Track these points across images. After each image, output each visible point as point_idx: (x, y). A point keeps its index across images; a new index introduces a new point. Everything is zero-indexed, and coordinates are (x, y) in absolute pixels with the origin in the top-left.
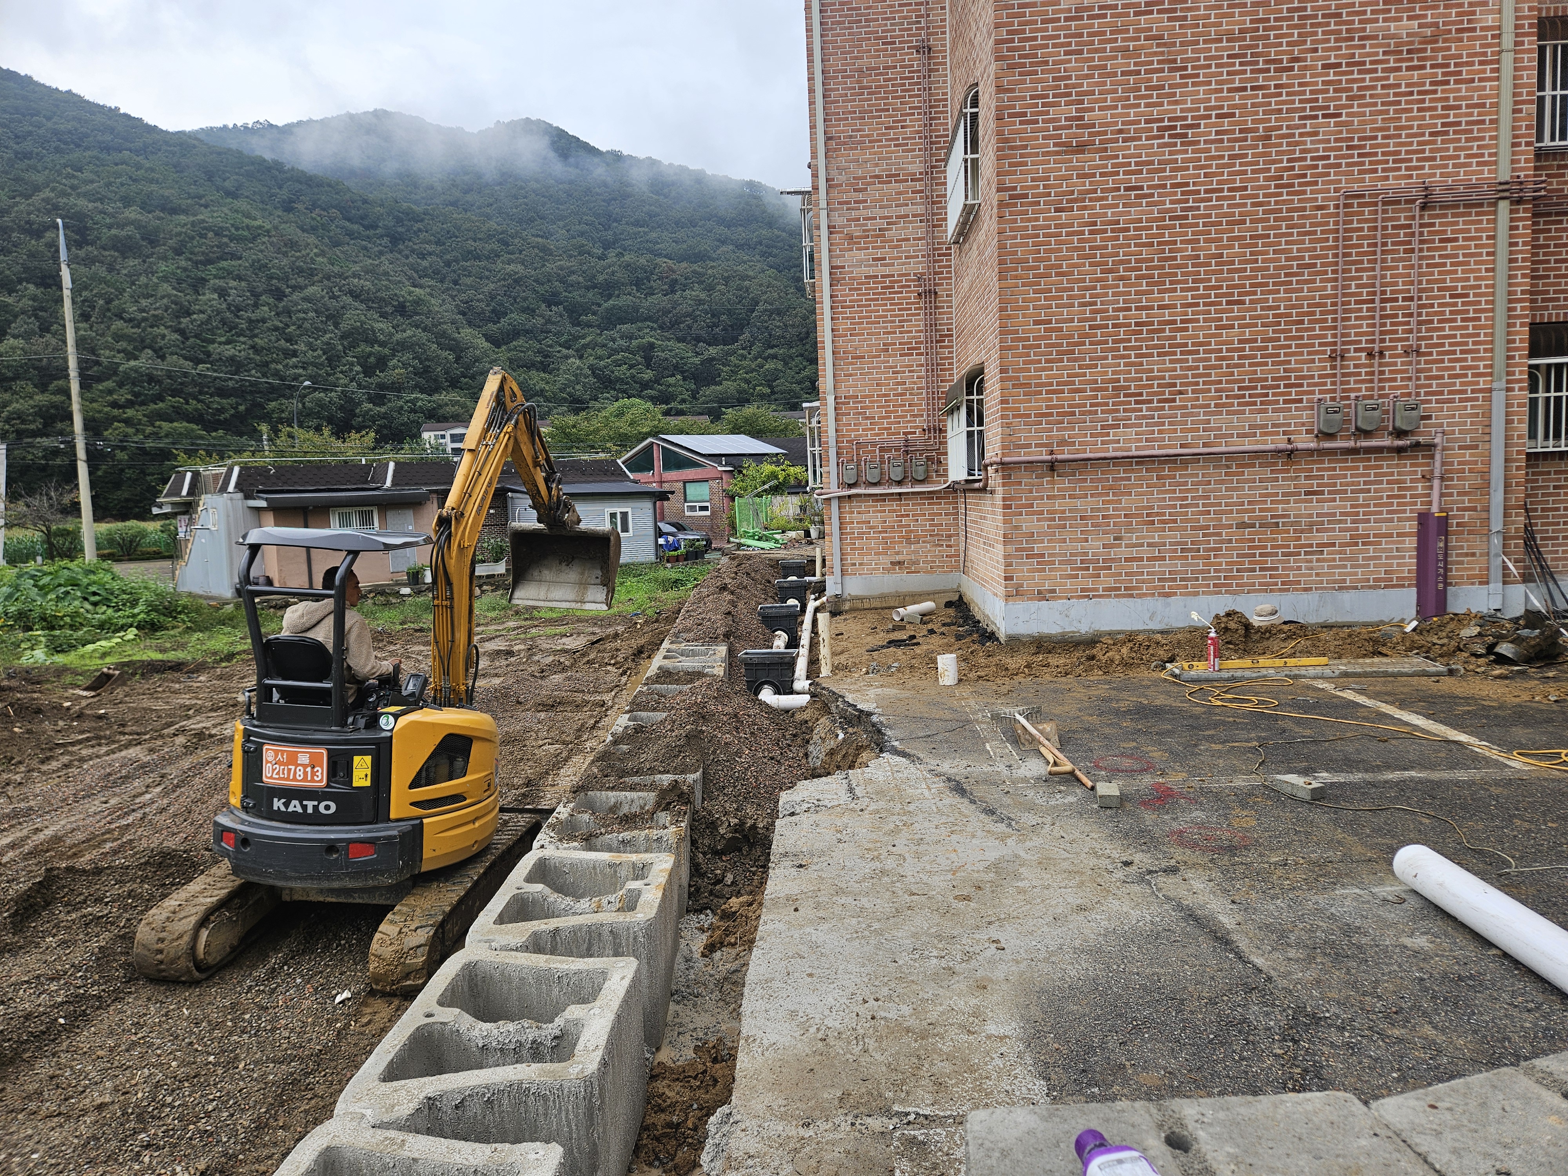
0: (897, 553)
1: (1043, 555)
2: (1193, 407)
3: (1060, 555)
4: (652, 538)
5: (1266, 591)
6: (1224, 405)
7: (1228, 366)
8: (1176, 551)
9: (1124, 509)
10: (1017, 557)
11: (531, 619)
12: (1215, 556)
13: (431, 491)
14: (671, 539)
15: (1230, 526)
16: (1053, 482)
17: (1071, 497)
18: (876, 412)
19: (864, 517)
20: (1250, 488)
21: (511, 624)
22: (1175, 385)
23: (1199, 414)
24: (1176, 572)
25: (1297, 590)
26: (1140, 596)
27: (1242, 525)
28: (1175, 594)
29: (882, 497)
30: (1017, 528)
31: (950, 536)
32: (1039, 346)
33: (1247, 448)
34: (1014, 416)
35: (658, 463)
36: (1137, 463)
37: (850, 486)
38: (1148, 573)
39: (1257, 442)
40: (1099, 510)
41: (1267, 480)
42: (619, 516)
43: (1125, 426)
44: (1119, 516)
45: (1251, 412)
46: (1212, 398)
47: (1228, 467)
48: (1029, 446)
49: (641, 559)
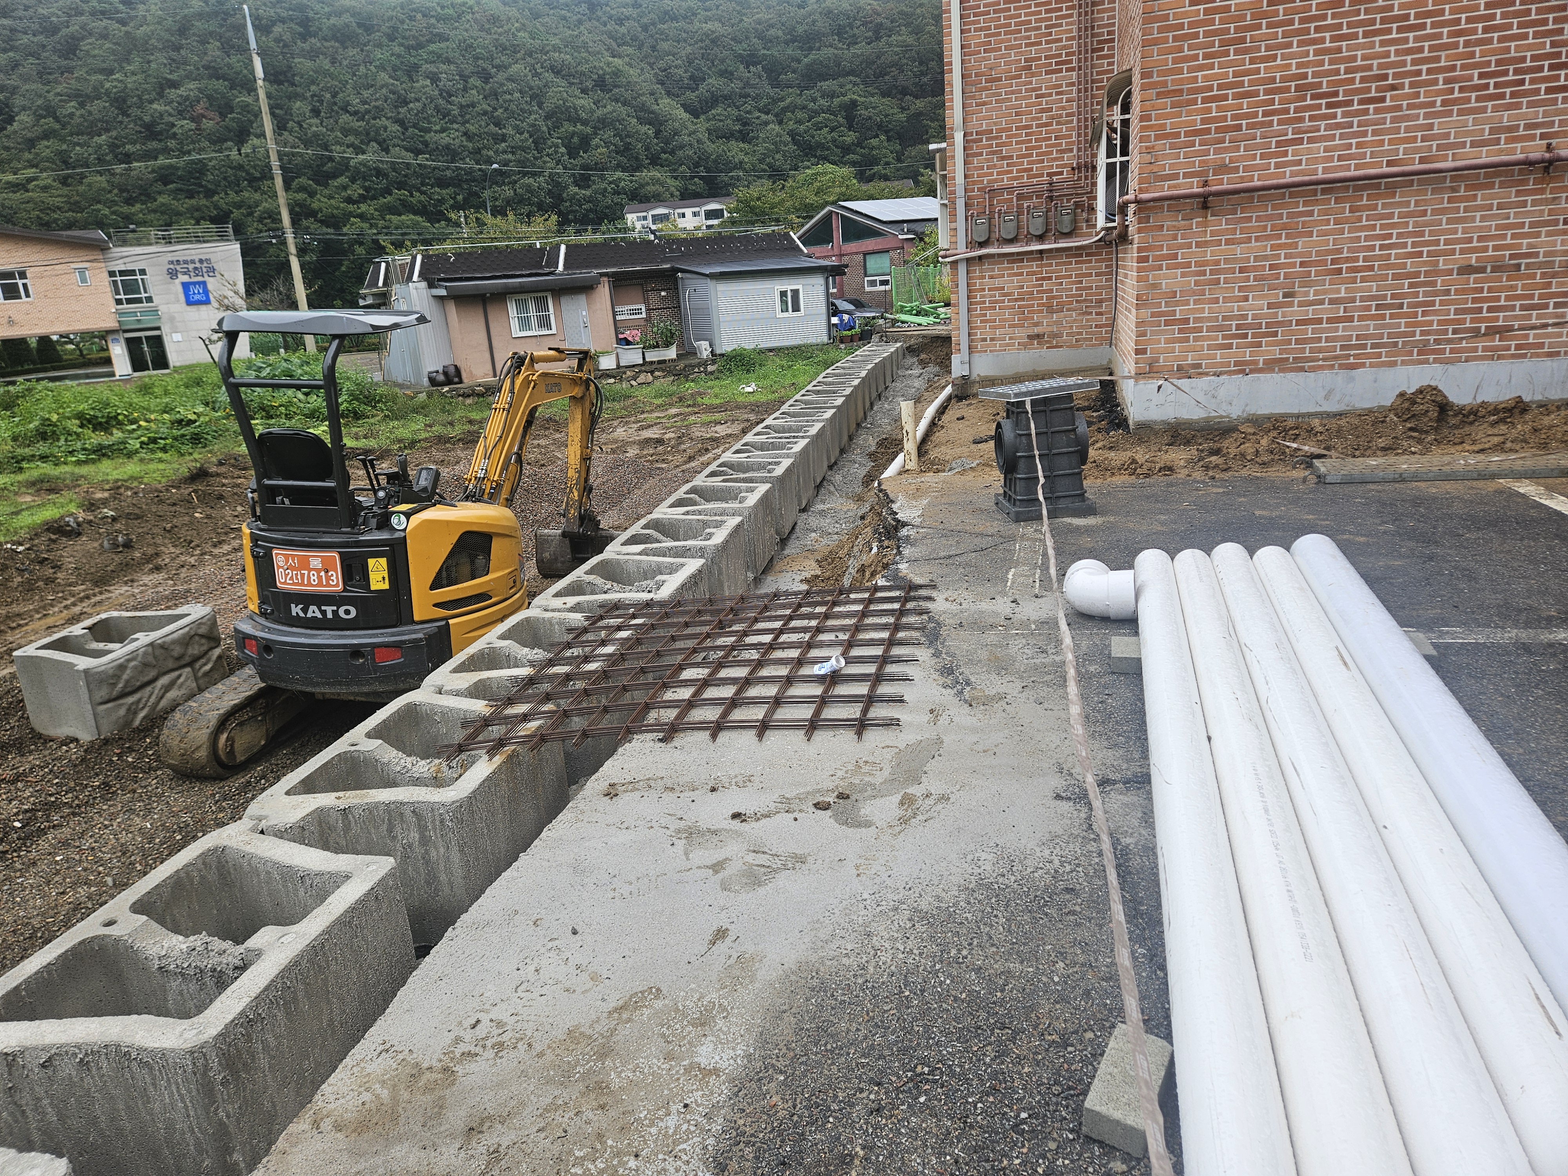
0: (1036, 325)
1: (1186, 321)
2: (1410, 107)
3: (1209, 319)
4: (825, 317)
5: (1492, 358)
6: (1455, 102)
7: (1467, 44)
8: (1368, 308)
9: (1300, 255)
10: (1152, 325)
11: (694, 405)
12: (1424, 313)
13: (602, 275)
14: (846, 317)
15: (1450, 272)
16: (1205, 224)
17: (1228, 242)
18: (1014, 149)
19: (997, 283)
20: (1483, 218)
21: (673, 411)
22: (1385, 77)
23: (1417, 117)
24: (1366, 337)
25: (1538, 355)
26: (1313, 369)
27: (1467, 270)
28: (1363, 365)
29: (1018, 257)
30: (1155, 286)
31: (1101, 301)
32: (1196, 36)
33: (1484, 160)
34: (1158, 138)
35: (838, 234)
36: (1324, 192)
37: (982, 245)
38: (1327, 339)
39: (1500, 152)
40: (1265, 258)
41: (1510, 205)
42: (789, 294)
43: (1311, 140)
44: (1293, 265)
45: (1495, 109)
46: (1439, 93)
47: (1454, 190)
48: (1176, 176)
49: (812, 340)
